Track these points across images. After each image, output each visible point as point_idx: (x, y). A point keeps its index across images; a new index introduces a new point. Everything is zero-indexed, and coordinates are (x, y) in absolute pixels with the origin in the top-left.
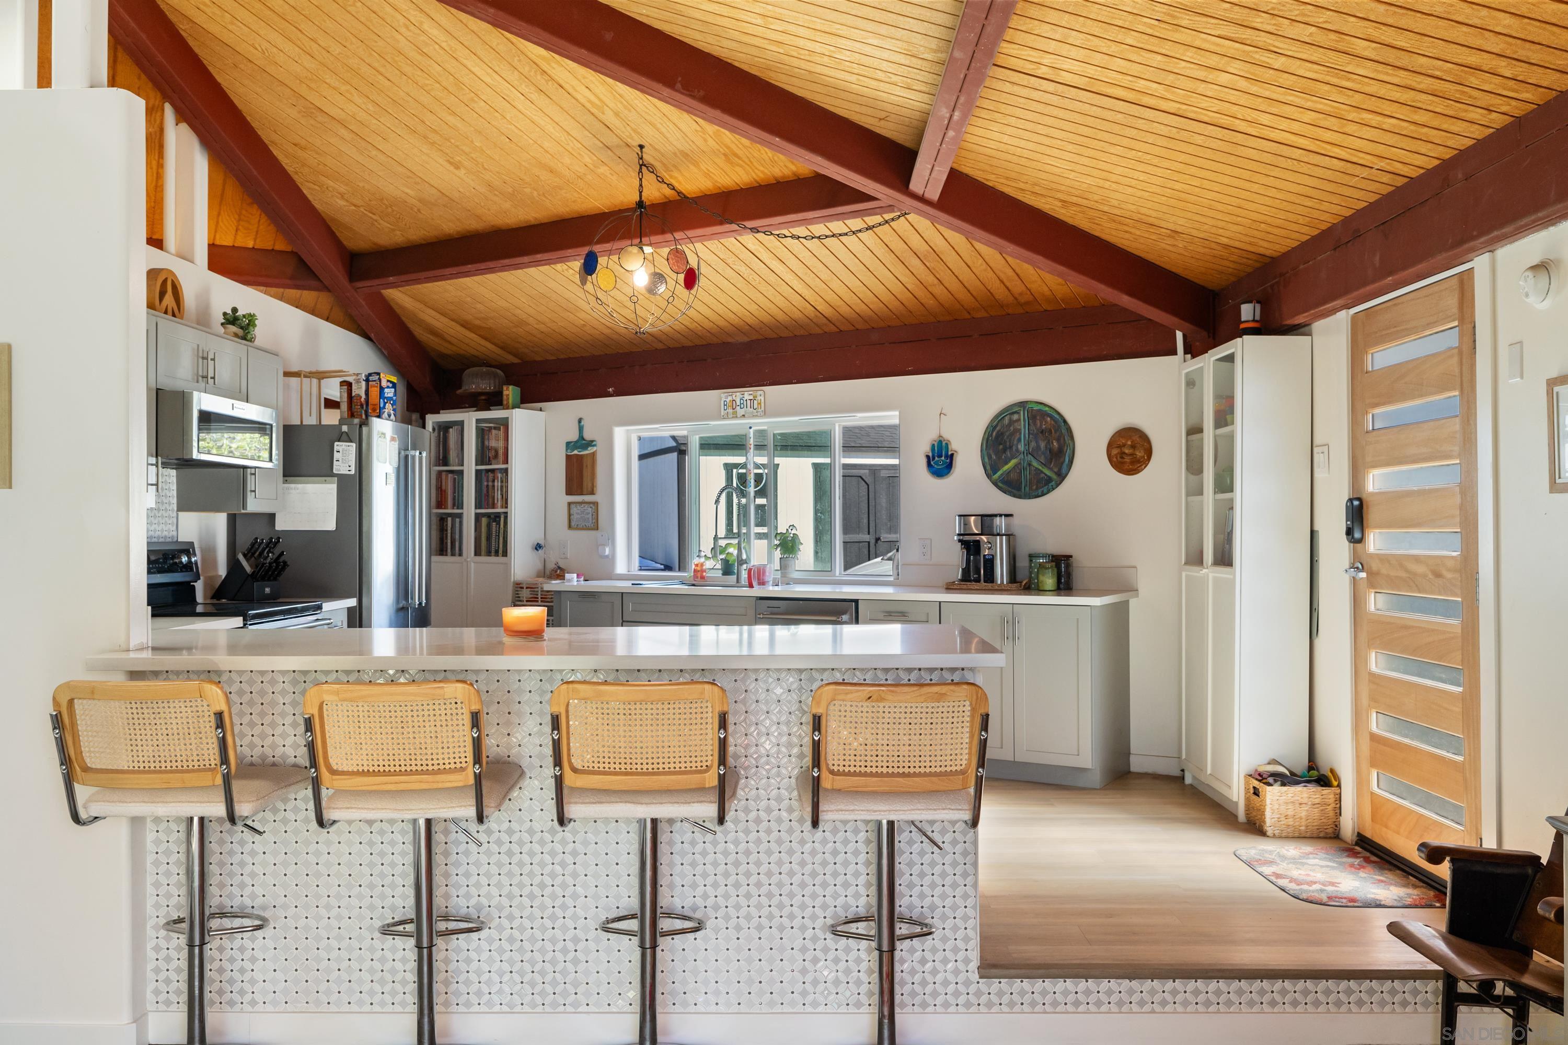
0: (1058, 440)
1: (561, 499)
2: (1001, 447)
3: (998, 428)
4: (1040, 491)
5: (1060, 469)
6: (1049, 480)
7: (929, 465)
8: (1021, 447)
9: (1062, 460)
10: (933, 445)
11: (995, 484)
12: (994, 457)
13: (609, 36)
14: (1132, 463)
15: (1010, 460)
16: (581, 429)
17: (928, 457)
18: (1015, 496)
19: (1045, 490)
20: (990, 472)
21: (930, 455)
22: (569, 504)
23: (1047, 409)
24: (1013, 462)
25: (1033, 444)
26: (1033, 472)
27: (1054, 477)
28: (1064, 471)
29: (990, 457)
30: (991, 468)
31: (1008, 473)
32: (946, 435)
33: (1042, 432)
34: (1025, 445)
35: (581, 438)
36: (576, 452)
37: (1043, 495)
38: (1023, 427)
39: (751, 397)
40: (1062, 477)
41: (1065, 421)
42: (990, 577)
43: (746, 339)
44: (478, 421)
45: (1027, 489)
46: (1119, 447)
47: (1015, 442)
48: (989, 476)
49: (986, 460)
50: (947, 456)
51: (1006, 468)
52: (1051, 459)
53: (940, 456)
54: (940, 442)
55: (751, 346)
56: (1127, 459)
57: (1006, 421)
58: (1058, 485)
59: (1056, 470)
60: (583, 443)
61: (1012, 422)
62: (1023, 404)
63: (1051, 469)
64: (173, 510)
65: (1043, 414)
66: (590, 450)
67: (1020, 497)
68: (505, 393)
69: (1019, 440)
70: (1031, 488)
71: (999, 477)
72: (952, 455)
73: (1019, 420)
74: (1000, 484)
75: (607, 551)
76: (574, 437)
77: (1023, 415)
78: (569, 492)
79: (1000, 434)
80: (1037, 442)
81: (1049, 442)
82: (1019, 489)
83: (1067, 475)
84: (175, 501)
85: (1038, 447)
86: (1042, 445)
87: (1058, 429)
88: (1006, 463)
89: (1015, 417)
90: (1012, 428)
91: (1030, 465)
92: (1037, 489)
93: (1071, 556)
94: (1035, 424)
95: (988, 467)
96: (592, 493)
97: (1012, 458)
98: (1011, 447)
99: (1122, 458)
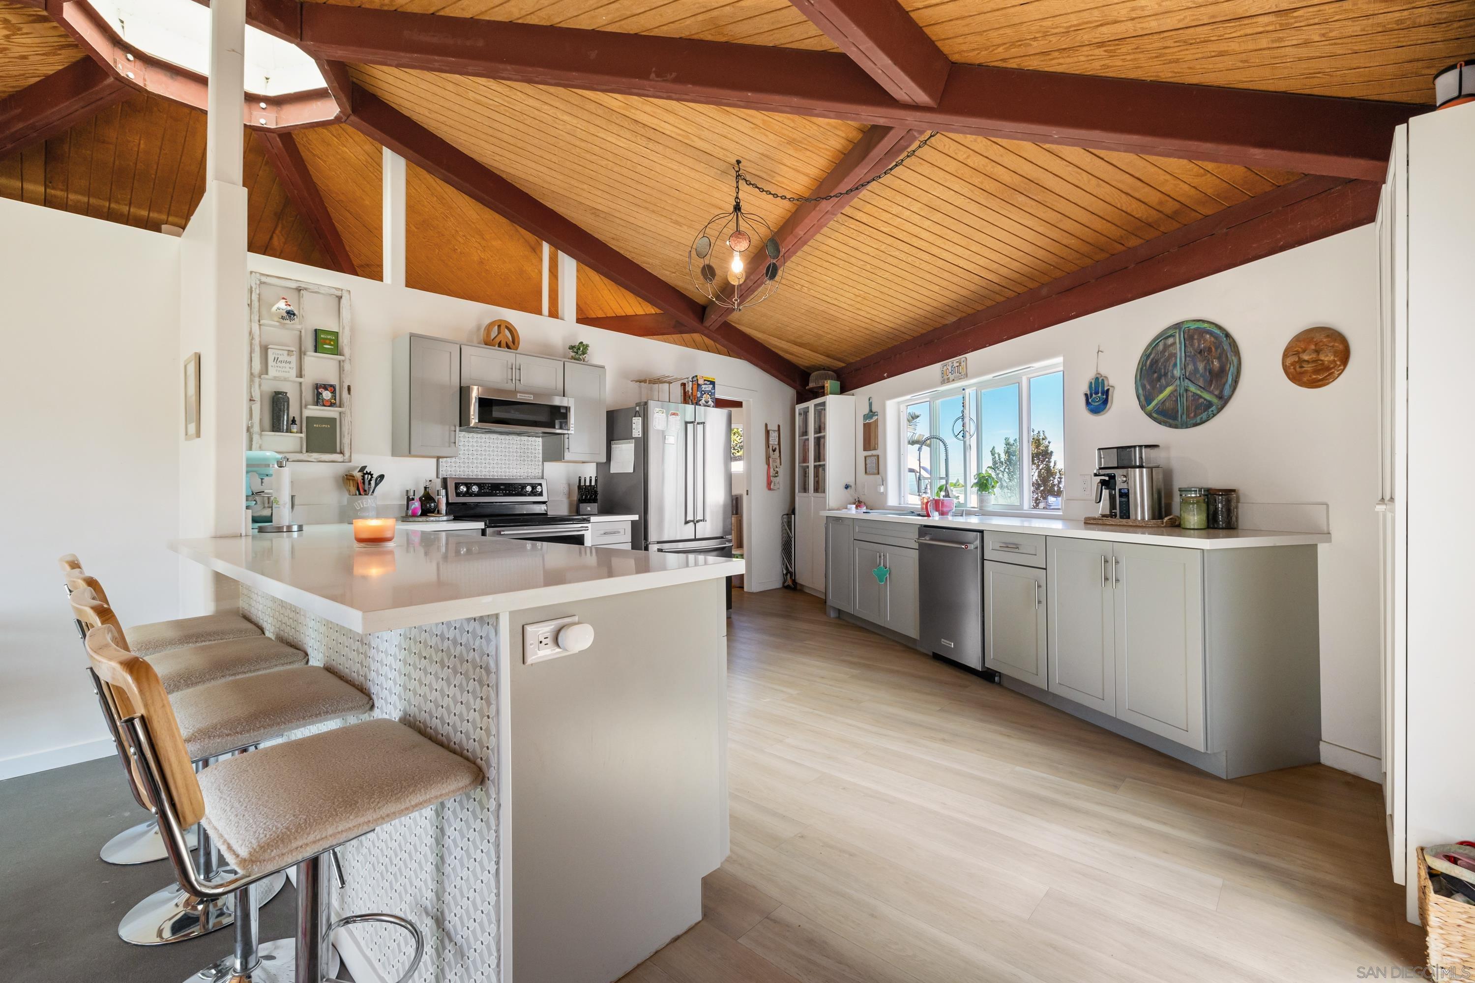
0: (1219, 358)
1: (862, 454)
2: (1156, 375)
3: (1152, 357)
4: (1198, 420)
5: (1222, 391)
6: (1210, 404)
7: (1088, 403)
8: (1177, 372)
9: (1224, 380)
10: (1091, 383)
11: (1150, 415)
12: (1148, 387)
13: (593, 55)
14: (1317, 372)
15: (1165, 388)
16: (870, 405)
17: (1086, 395)
18: (1170, 426)
19: (1204, 416)
20: (1144, 403)
21: (1088, 393)
22: (865, 457)
23: (1206, 325)
24: (1169, 390)
25: (1190, 367)
26: (1191, 398)
27: (1215, 400)
28: (1226, 392)
29: (1144, 387)
30: (1145, 399)
31: (1163, 402)
32: (1104, 372)
33: (1200, 352)
34: (1181, 369)
35: (871, 411)
36: (867, 421)
37: (1202, 422)
38: (1179, 350)
39: (958, 364)
40: (1224, 400)
41: (1228, 335)
42: (1125, 513)
43: (954, 319)
44: (816, 405)
45: (1184, 417)
46: (1297, 353)
47: (1171, 368)
48: (1143, 408)
49: (1141, 391)
50: (1103, 394)
51: (1161, 396)
52: (1211, 381)
53: (1097, 393)
54: (1097, 379)
55: (959, 323)
56: (1308, 367)
57: (1161, 347)
58: (1220, 410)
59: (1217, 393)
60: (871, 413)
61: (1166, 347)
62: (1178, 326)
63: (1211, 393)
64: (539, 461)
65: (1202, 332)
66: (875, 418)
67: (1176, 427)
68: (826, 385)
69: (1175, 365)
70: (1188, 416)
71: (1154, 408)
72: (1108, 390)
73: (1174, 344)
74: (1155, 415)
75: (882, 489)
76: (867, 411)
77: (1178, 339)
78: (865, 450)
79: (1155, 362)
80: (1195, 364)
81: (1208, 362)
82: (1175, 418)
83: (1230, 397)
84: (541, 456)
85: (1196, 370)
86: (1201, 366)
87: (1218, 345)
88: (1161, 392)
89: (1170, 341)
90: (1167, 354)
91: (1187, 390)
92: (1195, 416)
93: (1234, 491)
94: (1192, 345)
95: (1142, 398)
96: (875, 449)
97: (1168, 385)
98: (1166, 374)
99: (1301, 367)
